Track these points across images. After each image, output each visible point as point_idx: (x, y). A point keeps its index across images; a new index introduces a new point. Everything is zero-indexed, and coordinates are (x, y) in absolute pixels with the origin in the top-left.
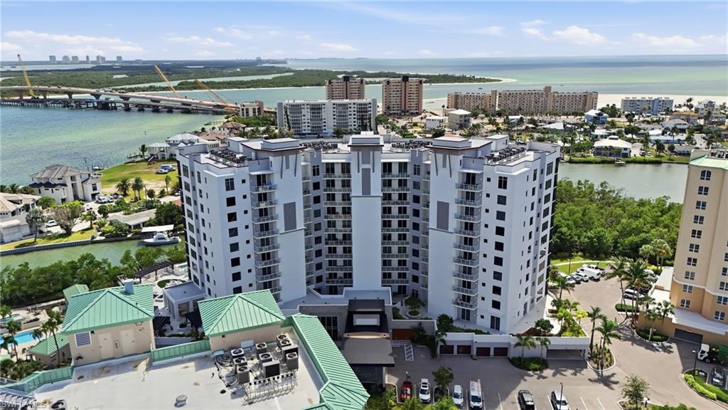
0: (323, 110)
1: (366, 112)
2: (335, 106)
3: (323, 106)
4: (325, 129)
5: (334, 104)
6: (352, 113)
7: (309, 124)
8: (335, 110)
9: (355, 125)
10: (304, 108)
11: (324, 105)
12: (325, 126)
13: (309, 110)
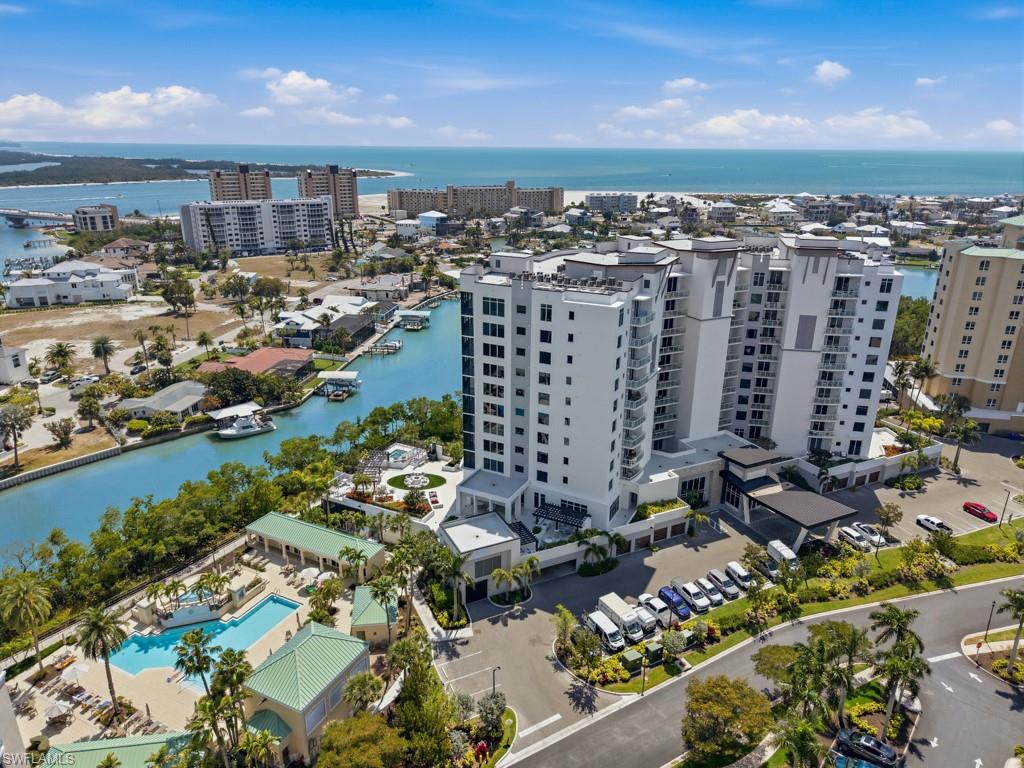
0: (258, 215)
1: (322, 215)
2: (275, 208)
3: (257, 210)
4: (263, 244)
5: (273, 206)
6: (302, 218)
7: (238, 237)
8: (275, 214)
9: (306, 236)
10: (227, 213)
11: (258, 207)
12: (262, 238)
13: (236, 216)
